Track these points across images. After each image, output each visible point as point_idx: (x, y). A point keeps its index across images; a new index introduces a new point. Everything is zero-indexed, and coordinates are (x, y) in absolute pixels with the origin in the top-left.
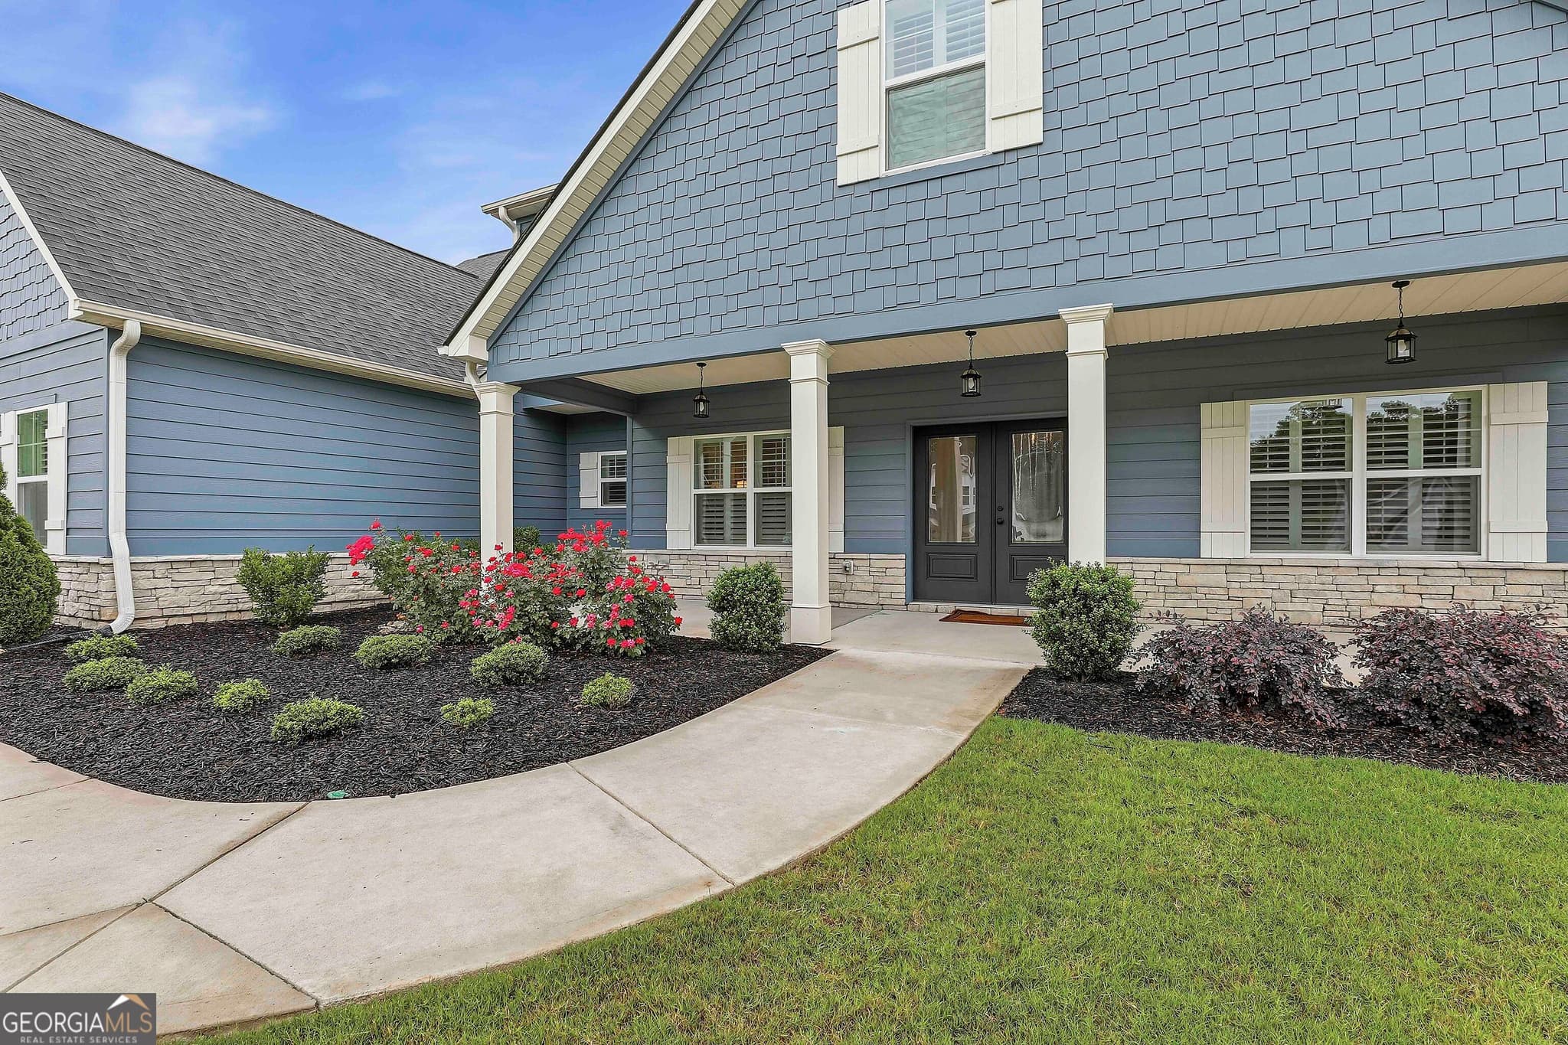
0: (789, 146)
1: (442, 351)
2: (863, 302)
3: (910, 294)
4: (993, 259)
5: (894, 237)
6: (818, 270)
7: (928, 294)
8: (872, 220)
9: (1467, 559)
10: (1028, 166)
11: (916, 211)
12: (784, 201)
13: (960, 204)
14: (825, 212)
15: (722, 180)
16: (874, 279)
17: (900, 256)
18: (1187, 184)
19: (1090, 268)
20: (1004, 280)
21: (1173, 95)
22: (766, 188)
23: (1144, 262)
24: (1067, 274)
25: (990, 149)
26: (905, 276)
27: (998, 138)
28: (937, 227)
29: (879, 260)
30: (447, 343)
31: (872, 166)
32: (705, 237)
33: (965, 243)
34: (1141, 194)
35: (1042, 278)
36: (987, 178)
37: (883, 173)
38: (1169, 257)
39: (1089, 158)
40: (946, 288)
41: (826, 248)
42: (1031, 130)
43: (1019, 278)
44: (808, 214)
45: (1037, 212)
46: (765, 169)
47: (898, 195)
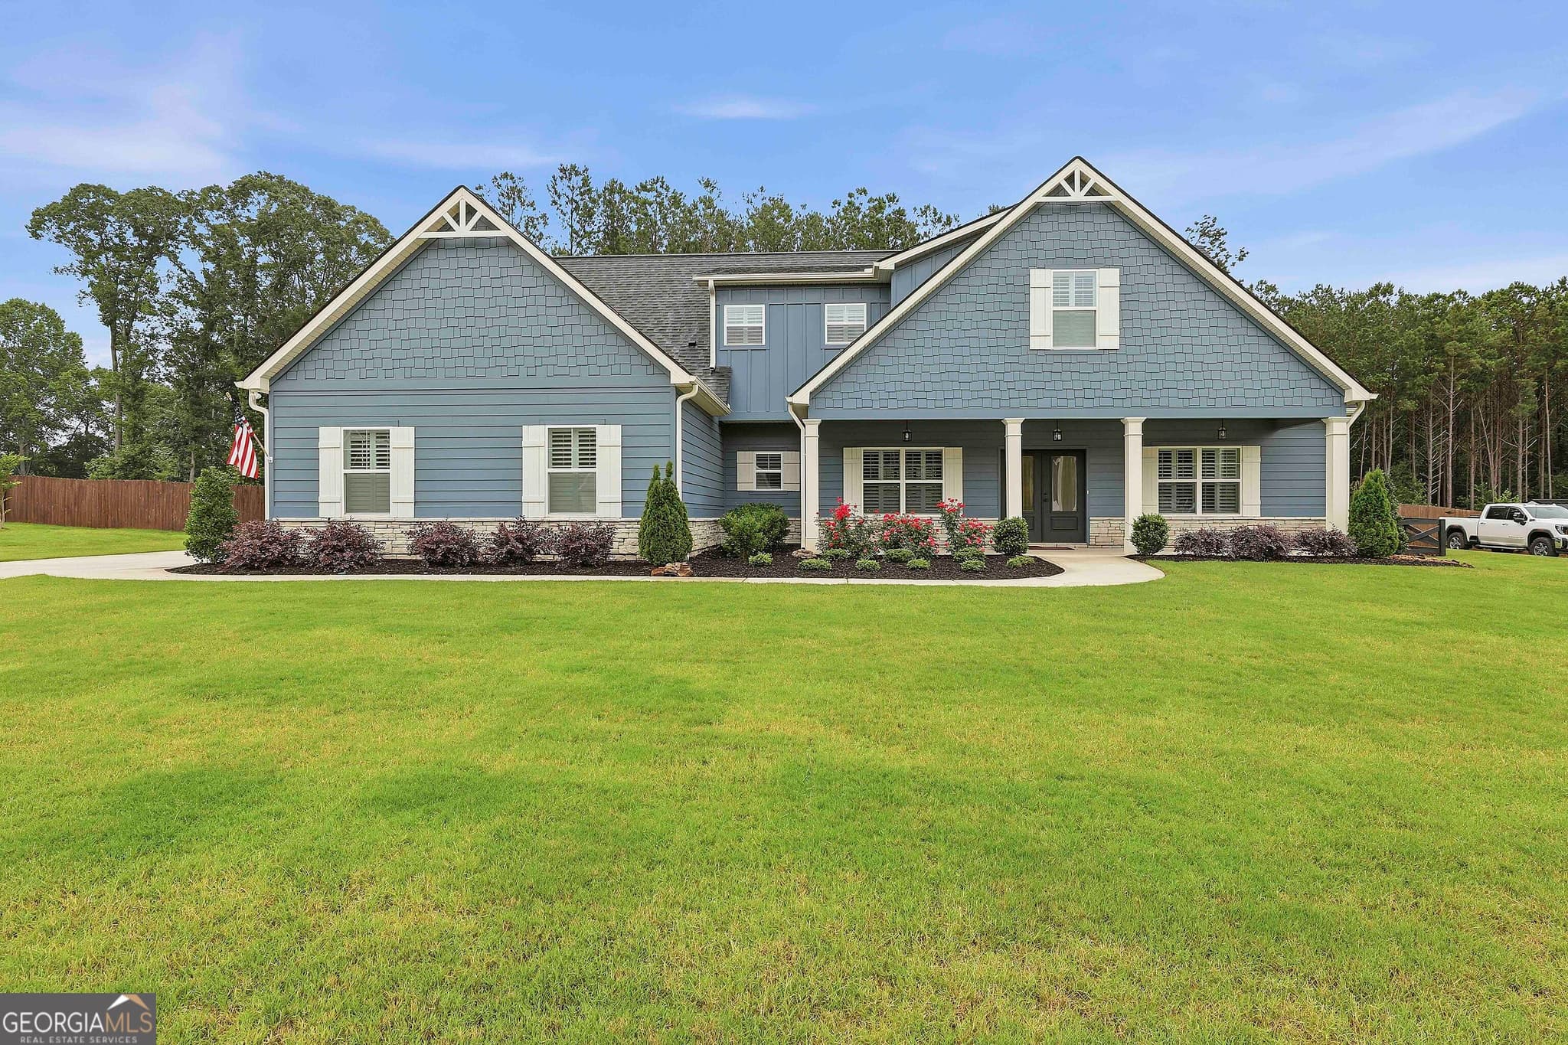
0: (1005, 325)
1: (789, 399)
2: (1042, 403)
3: (1063, 403)
4: (1099, 393)
5: (1056, 377)
6: (1020, 386)
7: (1071, 403)
8: (1046, 368)
9: (1235, 515)
10: (1113, 358)
11: (1066, 367)
12: (1002, 350)
13: (1084, 368)
14: (1023, 360)
15: (968, 334)
16: (1047, 394)
17: (1059, 385)
18: (1170, 376)
19: (1136, 402)
20: (1103, 402)
21: (1166, 341)
22: (993, 343)
23: (1156, 402)
24: (1127, 403)
25: (1097, 348)
26: (1062, 394)
27: (1102, 343)
28: (1075, 376)
29: (1049, 386)
30: (791, 396)
31: (1048, 344)
32: (958, 360)
33: (1087, 385)
34: (1154, 376)
35: (1119, 403)
36: (1097, 359)
37: (1052, 348)
38: (1164, 402)
39: (1136, 358)
40: (1079, 402)
41: (1024, 376)
42: (1114, 343)
43: (1109, 402)
44: (1015, 359)
45: (1116, 377)
46: (992, 334)
47: (1058, 359)
